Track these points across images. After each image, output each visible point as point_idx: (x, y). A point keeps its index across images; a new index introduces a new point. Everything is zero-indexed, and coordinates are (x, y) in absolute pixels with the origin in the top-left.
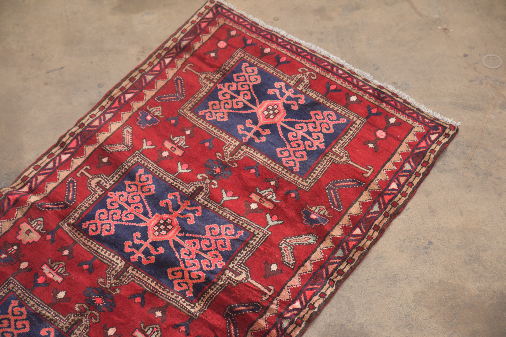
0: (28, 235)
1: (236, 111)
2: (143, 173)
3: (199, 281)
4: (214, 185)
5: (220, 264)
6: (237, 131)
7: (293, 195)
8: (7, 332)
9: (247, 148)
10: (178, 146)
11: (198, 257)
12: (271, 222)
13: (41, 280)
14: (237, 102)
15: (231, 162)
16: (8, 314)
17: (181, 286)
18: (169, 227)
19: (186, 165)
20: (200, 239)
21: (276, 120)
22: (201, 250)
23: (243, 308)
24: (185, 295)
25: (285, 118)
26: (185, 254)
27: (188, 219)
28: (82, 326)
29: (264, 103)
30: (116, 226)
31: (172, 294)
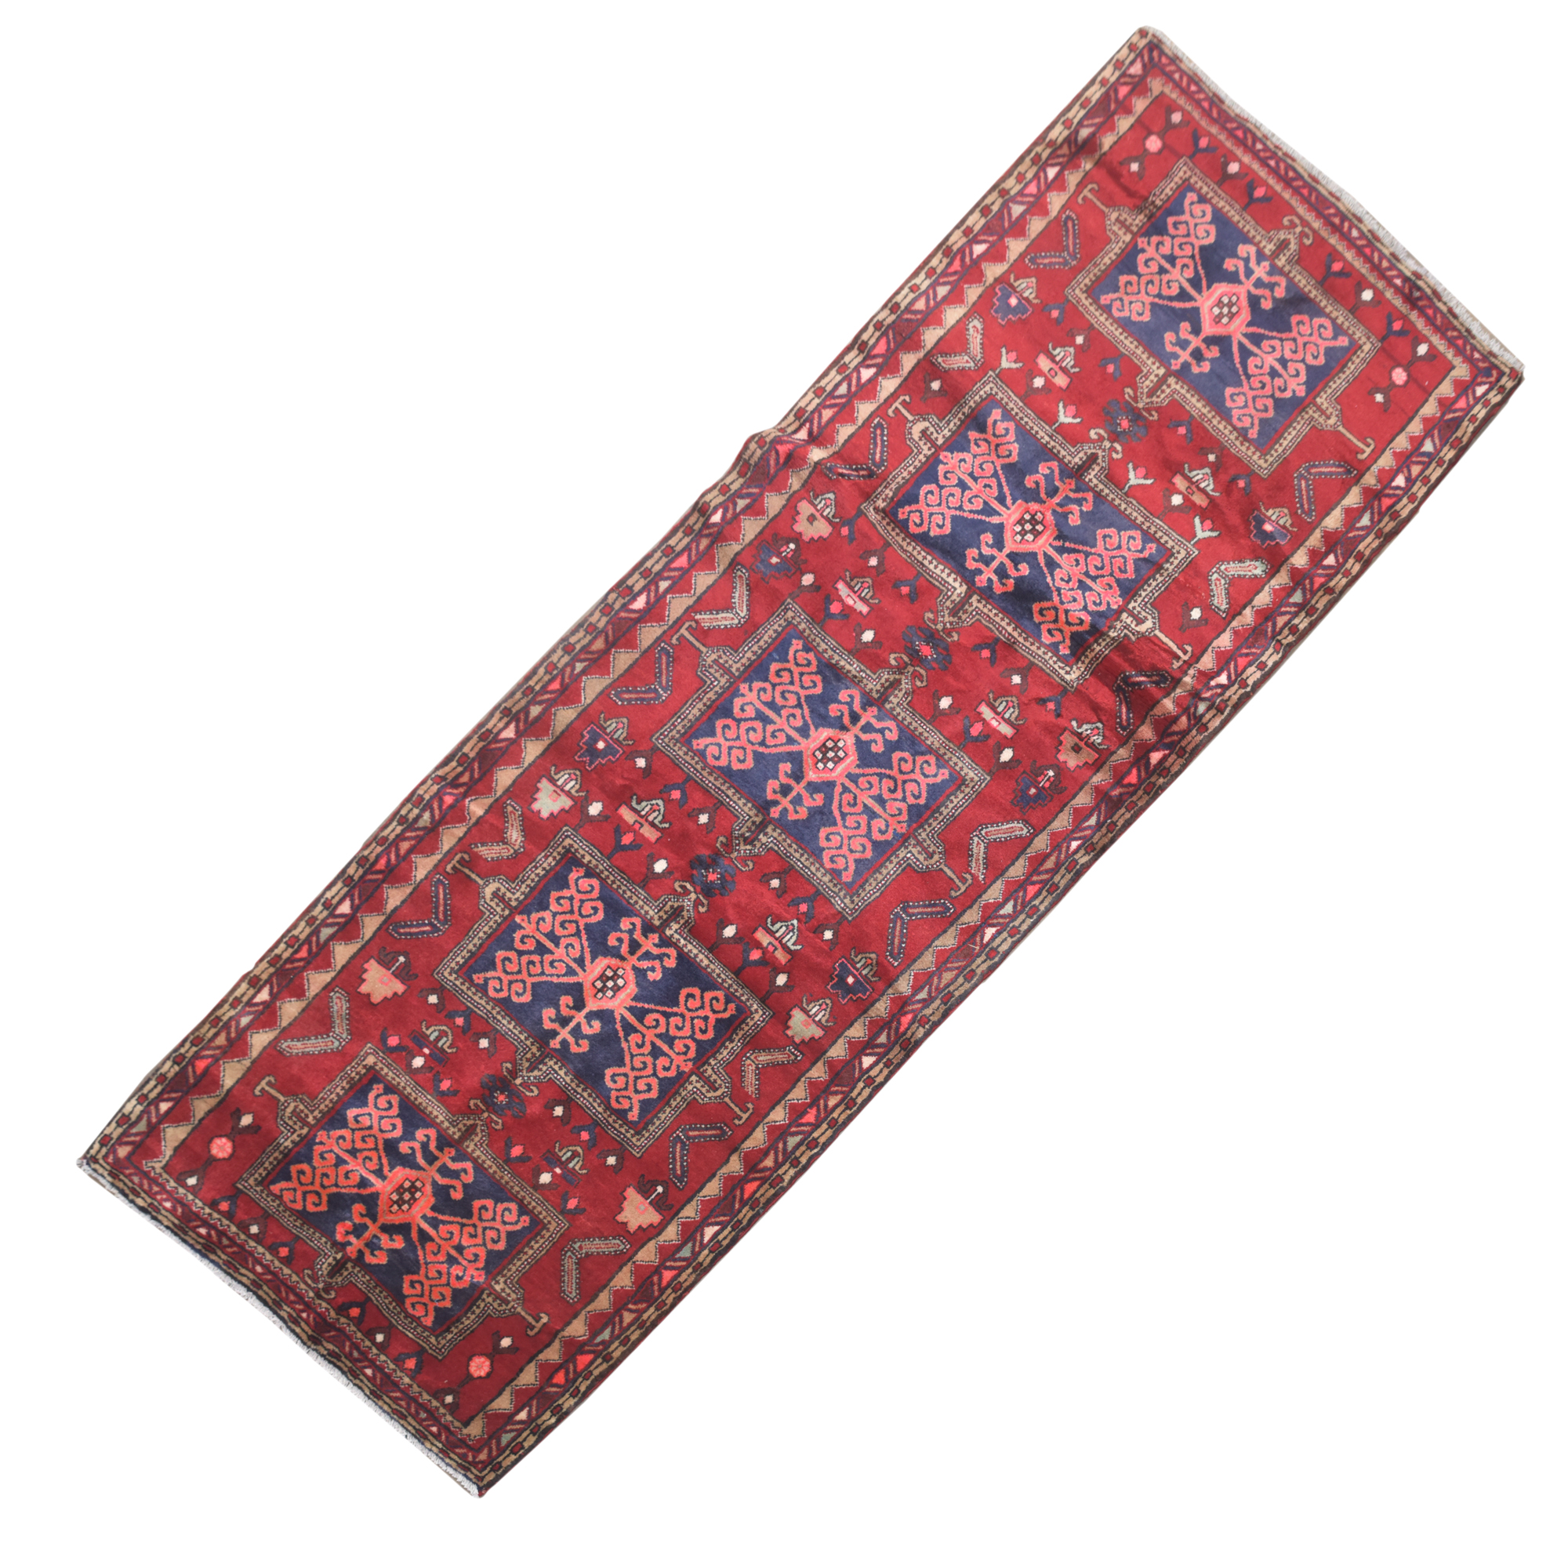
0: (811, 524)
1: (1165, 302)
2: (999, 418)
3: (1080, 629)
4: (1117, 452)
5: (1115, 601)
6: (1163, 344)
7: (1241, 484)
8: (789, 692)
9: (1177, 383)
10: (1061, 368)
11: (1083, 586)
12: (1202, 532)
13: (835, 608)
14: (1168, 282)
15: (1148, 410)
16: (788, 661)
17: (1052, 635)
18: (1039, 528)
19: (1072, 409)
20: (1087, 554)
21: (1232, 328)
22: (1087, 574)
23: (1142, 679)
24: (1058, 651)
25: (1249, 324)
26: (1062, 579)
27: (1070, 516)
28: (901, 690)
29: (1216, 288)
30: (954, 519)
31: (1039, 648)
